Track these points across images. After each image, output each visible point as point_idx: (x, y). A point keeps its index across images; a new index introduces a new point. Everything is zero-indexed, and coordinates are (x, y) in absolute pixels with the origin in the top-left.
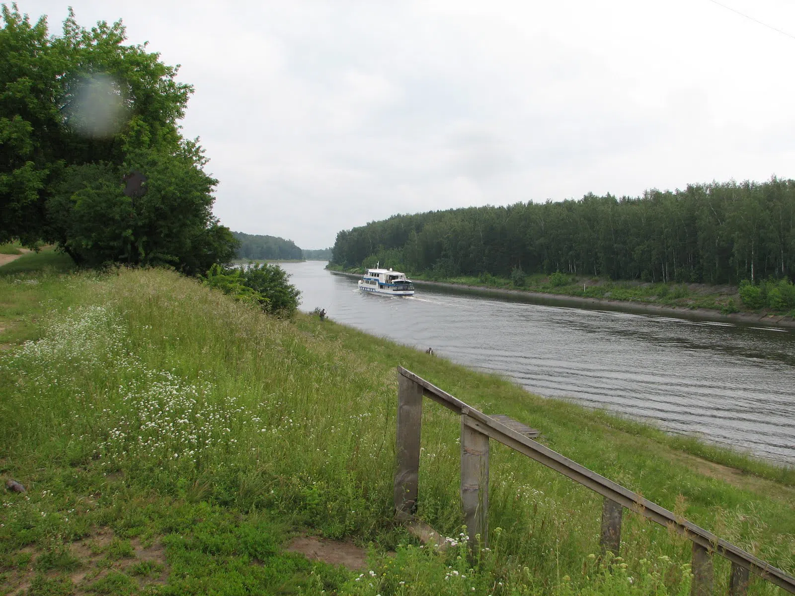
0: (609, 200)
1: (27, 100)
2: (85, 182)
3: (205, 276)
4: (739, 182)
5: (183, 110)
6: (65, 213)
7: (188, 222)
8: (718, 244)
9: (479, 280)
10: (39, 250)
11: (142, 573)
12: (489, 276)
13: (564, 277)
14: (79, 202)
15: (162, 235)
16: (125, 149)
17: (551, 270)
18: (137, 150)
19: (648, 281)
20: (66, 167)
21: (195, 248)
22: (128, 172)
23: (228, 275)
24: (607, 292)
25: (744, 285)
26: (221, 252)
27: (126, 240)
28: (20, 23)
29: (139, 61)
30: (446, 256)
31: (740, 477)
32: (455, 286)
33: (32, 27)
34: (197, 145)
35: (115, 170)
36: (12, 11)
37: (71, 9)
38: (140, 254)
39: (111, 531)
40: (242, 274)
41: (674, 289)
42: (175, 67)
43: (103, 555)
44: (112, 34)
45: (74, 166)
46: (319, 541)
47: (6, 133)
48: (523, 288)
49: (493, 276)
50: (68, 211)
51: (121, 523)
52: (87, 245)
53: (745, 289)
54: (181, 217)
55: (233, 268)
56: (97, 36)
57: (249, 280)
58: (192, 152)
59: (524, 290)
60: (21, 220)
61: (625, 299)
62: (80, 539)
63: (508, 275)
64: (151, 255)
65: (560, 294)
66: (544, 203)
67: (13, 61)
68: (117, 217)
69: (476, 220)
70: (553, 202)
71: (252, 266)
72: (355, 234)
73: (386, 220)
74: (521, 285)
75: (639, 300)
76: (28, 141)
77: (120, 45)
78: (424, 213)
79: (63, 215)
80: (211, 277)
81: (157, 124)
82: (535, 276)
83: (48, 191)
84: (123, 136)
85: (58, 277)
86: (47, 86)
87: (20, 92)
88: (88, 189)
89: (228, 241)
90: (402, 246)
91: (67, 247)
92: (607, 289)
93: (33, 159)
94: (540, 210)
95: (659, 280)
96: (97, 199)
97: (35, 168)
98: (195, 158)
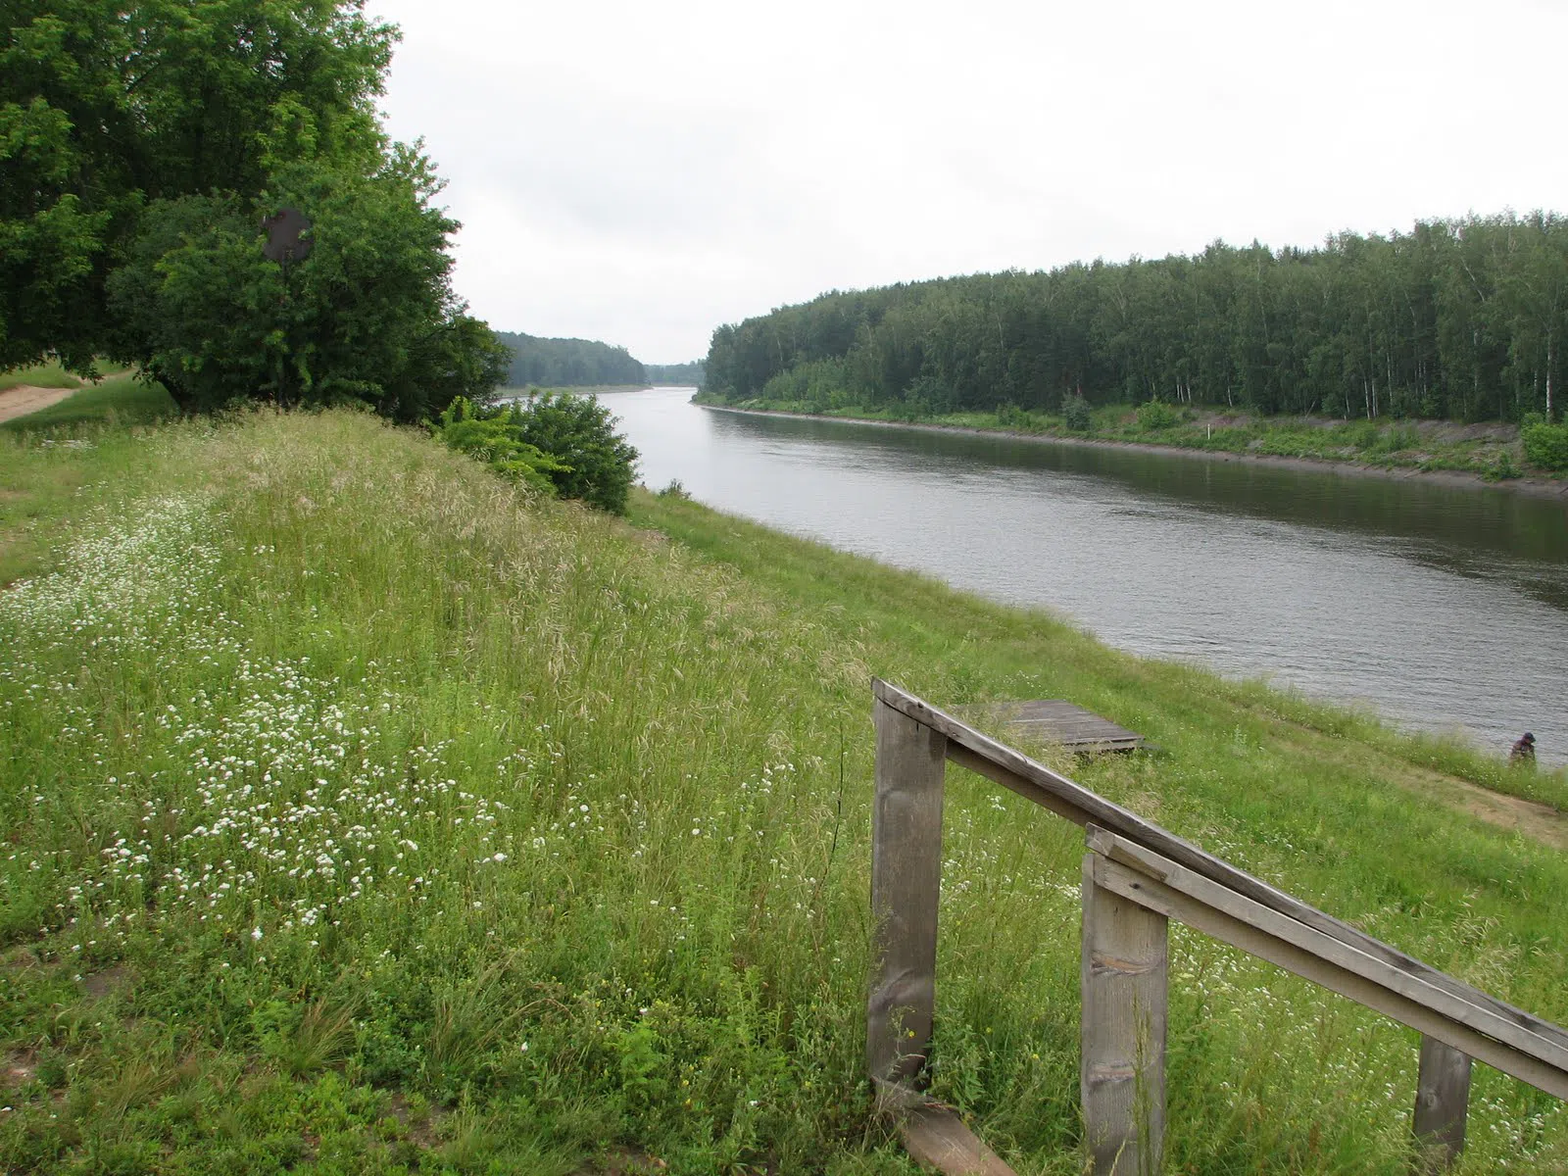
0: (1257, 255)
1: (56, 64)
2: (181, 234)
3: (439, 422)
4: (1522, 213)
5: (383, 76)
6: (144, 299)
7: (400, 312)
8: (1479, 342)
9: (997, 418)
10: (99, 378)
12: (1017, 410)
13: (1167, 410)
14: (172, 275)
15: (347, 340)
16: (266, 162)
17: (1141, 397)
18: (289, 164)
19: (1336, 416)
20: (147, 204)
21: (418, 362)
22: (271, 210)
23: (486, 419)
24: (1255, 438)
25: (1531, 423)
26: (471, 372)
27: (271, 354)
30: (930, 372)
31: (1552, 822)
34: (420, 155)
35: (247, 208)
38: (302, 381)
40: (517, 418)
41: (1389, 431)
45: (159, 201)
47: (16, 134)
48: (1085, 433)
49: (1025, 410)
50: (152, 296)
52: (192, 365)
53: (1533, 430)
54: (384, 301)
55: (497, 404)
57: (532, 428)
58: (412, 169)
59: (1087, 438)
60: (59, 316)
61: (1289, 454)
63: (1055, 407)
64: (325, 384)
65: (1159, 444)
66: (1126, 263)
68: (252, 305)
69: (988, 300)
70: (1143, 261)
71: (537, 400)
72: (750, 332)
73: (810, 303)
74: (1083, 428)
75: (1319, 454)
76: (64, 151)
78: (884, 288)
79: (142, 304)
80: (450, 425)
81: (330, 109)
82: (1109, 410)
83: (113, 256)
84: (260, 137)
85: (130, 433)
86: (99, 35)
87: (40, 47)
88: (190, 249)
89: (486, 349)
90: (843, 353)
91: (156, 368)
92: (1254, 434)
93: (77, 191)
94: (1117, 277)
95: (1358, 414)
96: (208, 267)
97: (81, 209)
98: (416, 181)
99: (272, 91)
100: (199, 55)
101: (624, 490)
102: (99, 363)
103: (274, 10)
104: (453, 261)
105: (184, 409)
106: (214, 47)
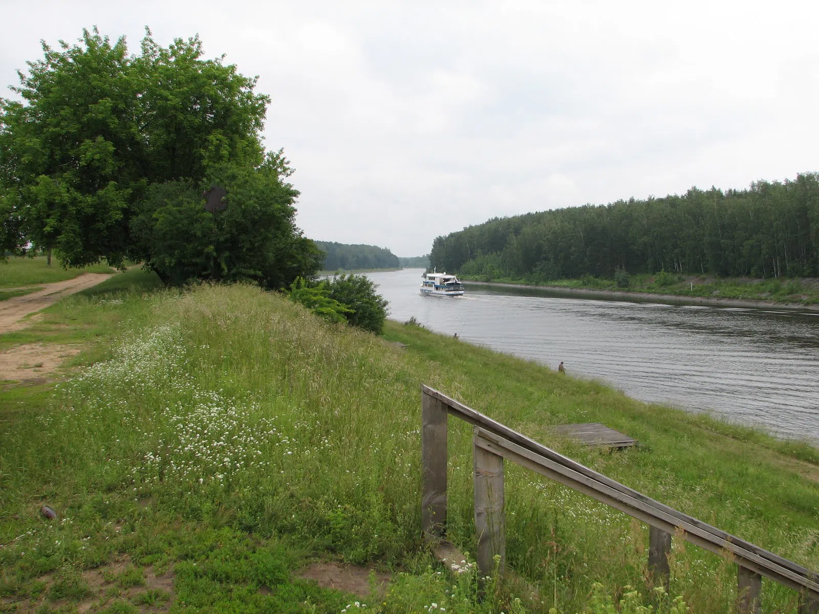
0: (714, 194)
1: (109, 120)
2: (166, 200)
3: (290, 289)
5: (263, 120)
6: (148, 231)
7: (270, 236)
9: (581, 282)
10: (125, 269)
11: (148, 603)
12: (592, 277)
13: (670, 276)
14: (161, 220)
15: (244, 250)
16: (205, 164)
17: (656, 269)
18: (216, 165)
19: (758, 277)
20: (149, 185)
21: (279, 260)
22: (208, 187)
23: (312, 287)
24: (716, 290)
26: (305, 264)
27: (208, 257)
28: (101, 45)
29: (217, 74)
30: (546, 259)
32: (557, 289)
33: (112, 49)
34: (281, 157)
35: (196, 186)
36: (92, 34)
37: (147, 28)
38: (223, 270)
39: (129, 558)
40: (327, 286)
41: (787, 284)
42: (253, 78)
43: (116, 583)
44: (189, 50)
45: (155, 184)
46: (339, 567)
47: (89, 154)
48: (627, 290)
49: (596, 277)
50: (151, 230)
51: (138, 550)
52: (170, 262)
54: (262, 230)
55: (318, 280)
56: (174, 53)
57: (336, 291)
58: (276, 165)
59: (629, 291)
60: (107, 240)
61: (734, 297)
62: (97, 567)
63: (610, 275)
64: (234, 271)
65: (666, 294)
66: (647, 200)
67: (94, 83)
68: (199, 234)
69: (575, 221)
70: (655, 199)
71: (338, 277)
72: (452, 239)
74: (625, 286)
75: (750, 297)
76: (110, 161)
77: (197, 60)
78: (522, 216)
79: (146, 234)
80: (294, 290)
81: (236, 136)
82: (639, 277)
83: (132, 210)
84: (202, 151)
85: (141, 296)
86: (128, 105)
87: (101, 113)
88: (170, 207)
89: (312, 253)
90: (501, 250)
91: (153, 265)
92: (715, 288)
93: (116, 179)
94: (642, 207)
95: (770, 276)
96: (178, 216)
97: (118, 188)
98: (279, 170)
99: (209, 129)
100: (174, 113)
101: (381, 322)
102: (125, 262)
103: (209, 90)
104: (296, 210)
105: (166, 284)
106: (181, 109)
